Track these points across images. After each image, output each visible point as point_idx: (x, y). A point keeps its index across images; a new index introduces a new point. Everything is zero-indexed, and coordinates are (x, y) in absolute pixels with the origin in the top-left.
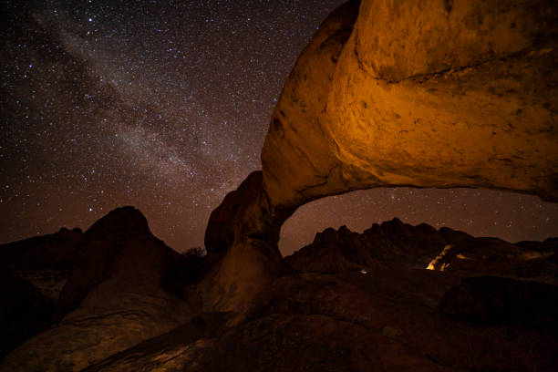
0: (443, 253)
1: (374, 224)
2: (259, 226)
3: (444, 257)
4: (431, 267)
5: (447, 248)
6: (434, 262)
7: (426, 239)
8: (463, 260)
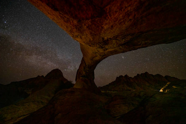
0: (167, 85)
1: (138, 74)
2: (84, 73)
3: (167, 87)
4: (161, 91)
5: (168, 83)
6: (163, 88)
7: (158, 80)
8: (176, 88)
